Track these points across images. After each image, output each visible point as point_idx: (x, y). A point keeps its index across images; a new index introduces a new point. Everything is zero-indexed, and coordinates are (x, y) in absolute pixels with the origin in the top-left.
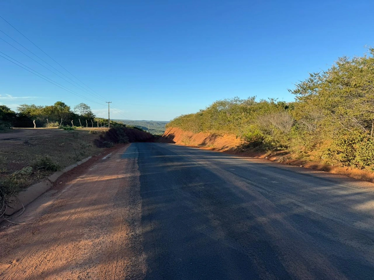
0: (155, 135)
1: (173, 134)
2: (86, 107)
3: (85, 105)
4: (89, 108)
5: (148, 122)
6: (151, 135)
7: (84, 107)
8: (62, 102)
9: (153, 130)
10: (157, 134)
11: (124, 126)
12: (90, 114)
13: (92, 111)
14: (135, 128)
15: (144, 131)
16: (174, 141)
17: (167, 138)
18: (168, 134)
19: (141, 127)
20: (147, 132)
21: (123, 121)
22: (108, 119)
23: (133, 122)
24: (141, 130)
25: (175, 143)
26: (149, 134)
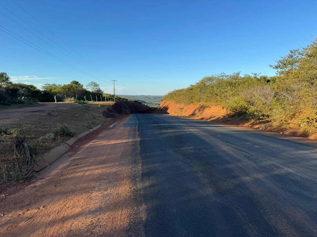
0: (152, 107)
1: (167, 106)
2: (96, 85)
3: (95, 83)
4: (98, 85)
5: (146, 96)
6: (149, 107)
7: (94, 85)
8: (77, 81)
9: (150, 103)
10: (153, 106)
11: (127, 100)
12: (99, 90)
13: (100, 88)
14: (135, 101)
15: (143, 104)
16: (168, 112)
17: (162, 110)
18: (163, 106)
19: (140, 101)
20: (146, 105)
21: (126, 96)
22: (114, 94)
23: (134, 97)
24: (140, 103)
25: (169, 114)
26: (147, 106)
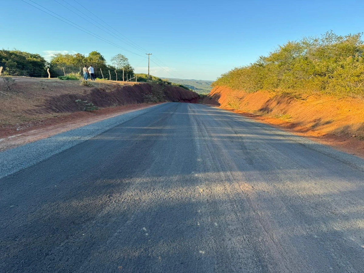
0: (201, 95)
1: (219, 93)
2: (124, 59)
3: (123, 57)
4: (126, 59)
5: (197, 81)
6: (197, 94)
7: (122, 58)
8: (98, 52)
9: (201, 89)
10: (205, 94)
11: (169, 83)
12: (128, 67)
13: (130, 64)
14: (180, 86)
15: (190, 89)
16: (219, 102)
17: (211, 98)
18: (213, 94)
19: (189, 86)
20: (193, 91)
21: (170, 79)
22: (148, 74)
23: (183, 81)
24: (187, 89)
25: (219, 105)
26: (194, 93)
